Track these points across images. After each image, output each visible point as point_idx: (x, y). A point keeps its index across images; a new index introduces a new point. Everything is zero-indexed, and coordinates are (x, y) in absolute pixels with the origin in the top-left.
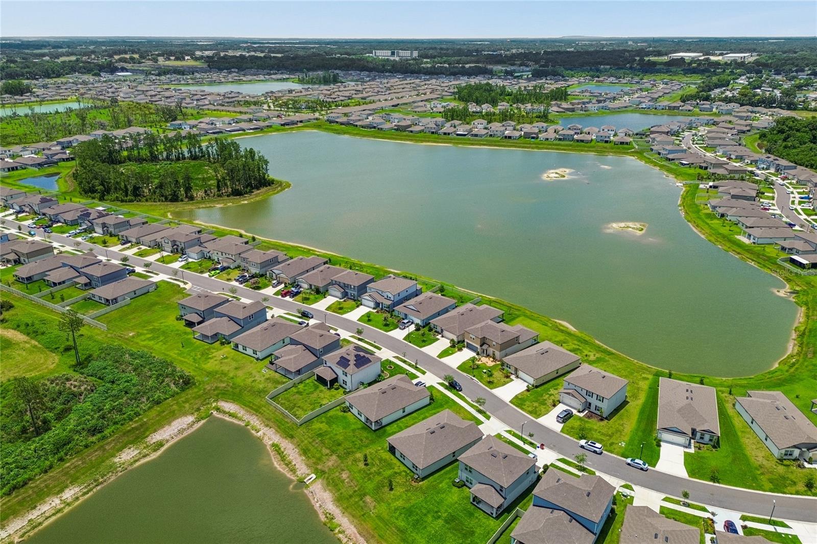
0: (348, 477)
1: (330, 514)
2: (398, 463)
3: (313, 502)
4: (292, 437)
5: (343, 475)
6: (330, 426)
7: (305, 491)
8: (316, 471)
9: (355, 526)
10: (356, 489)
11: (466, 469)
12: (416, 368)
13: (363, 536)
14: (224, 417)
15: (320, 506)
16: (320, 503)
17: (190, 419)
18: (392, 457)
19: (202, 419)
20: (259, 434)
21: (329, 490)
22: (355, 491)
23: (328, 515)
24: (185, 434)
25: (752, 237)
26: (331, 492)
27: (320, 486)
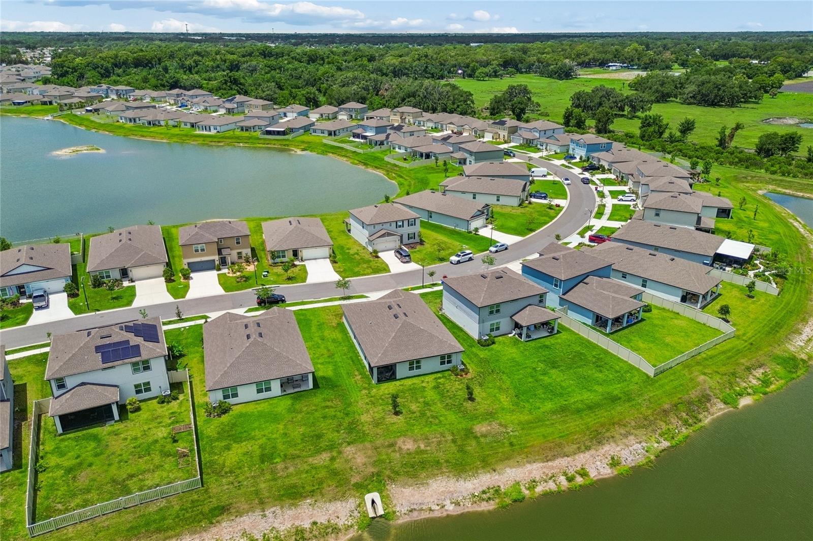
0: (415, 441)
1: (484, 492)
2: (415, 380)
3: (437, 514)
4: (223, 510)
5: (405, 447)
6: (253, 438)
7: (400, 521)
8: (362, 488)
9: (529, 462)
10: (450, 438)
11: (491, 313)
12: (181, 320)
13: (554, 457)
15: (457, 504)
16: (448, 502)
18: (398, 383)
21: (428, 477)
22: (454, 441)
23: (484, 496)
25: (212, 128)
26: (435, 475)
27: (407, 491)
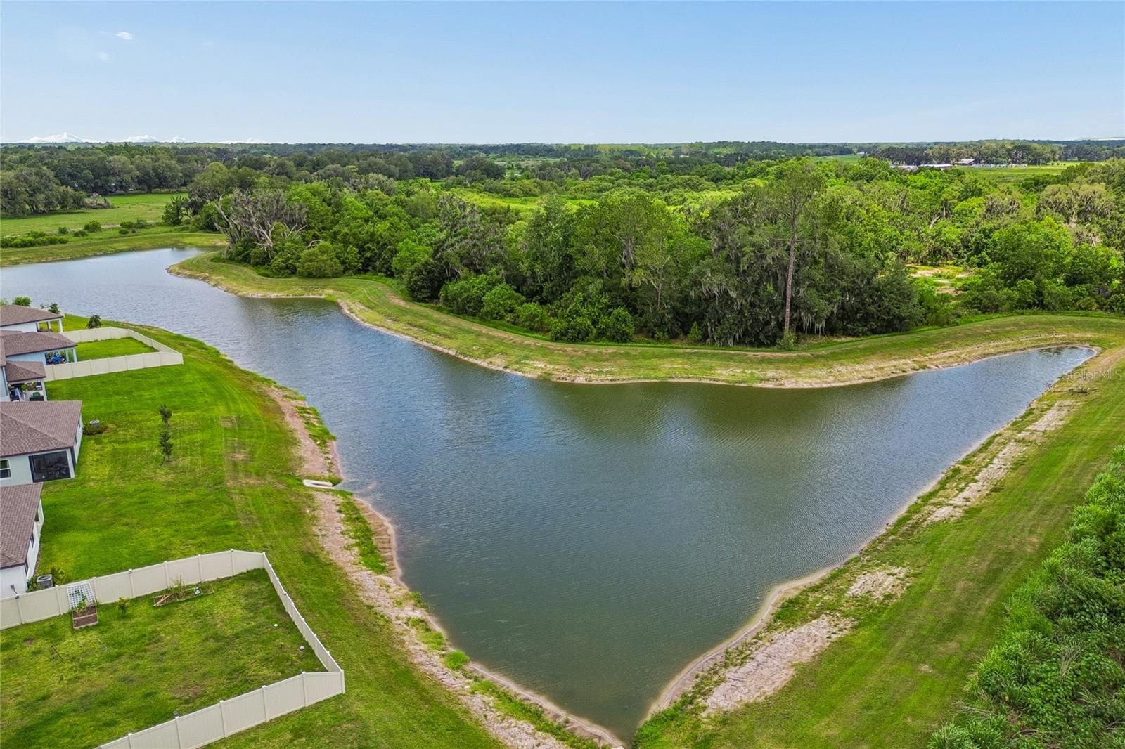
14: (563, 715)
17: (720, 701)
19: (666, 719)
20: (418, 614)
24: (717, 653)
